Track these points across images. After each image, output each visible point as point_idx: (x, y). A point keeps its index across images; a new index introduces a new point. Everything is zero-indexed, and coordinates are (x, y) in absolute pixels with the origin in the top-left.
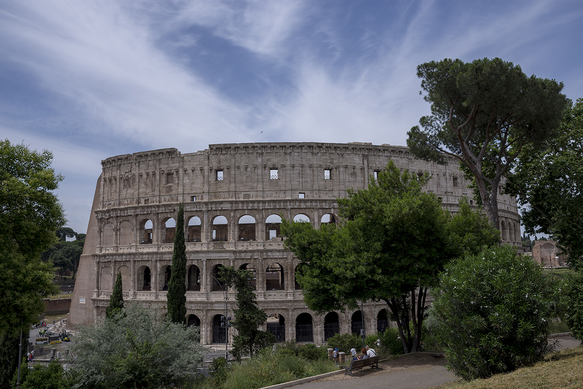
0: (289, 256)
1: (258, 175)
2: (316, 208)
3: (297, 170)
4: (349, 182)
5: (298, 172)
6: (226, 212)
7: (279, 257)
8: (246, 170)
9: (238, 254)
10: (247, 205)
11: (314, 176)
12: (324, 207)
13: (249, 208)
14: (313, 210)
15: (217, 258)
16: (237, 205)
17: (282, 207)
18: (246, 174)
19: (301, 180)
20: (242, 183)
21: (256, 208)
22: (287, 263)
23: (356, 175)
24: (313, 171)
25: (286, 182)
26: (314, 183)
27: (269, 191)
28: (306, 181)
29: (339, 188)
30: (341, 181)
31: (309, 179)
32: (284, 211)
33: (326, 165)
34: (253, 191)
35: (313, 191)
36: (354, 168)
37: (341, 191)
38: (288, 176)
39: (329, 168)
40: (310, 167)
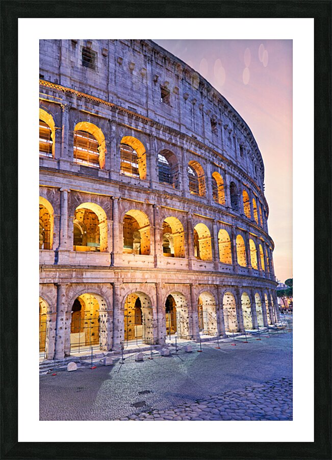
1: (147, 88)
3: (189, 105)
4: (227, 146)
5: (190, 108)
6: (103, 122)
8: (132, 73)
9: (127, 192)
10: (135, 123)
11: (204, 121)
12: (215, 162)
14: (205, 162)
15: (91, 191)
16: (121, 117)
17: (178, 144)
18: (131, 78)
19: (193, 120)
20: (126, 88)
24: (203, 115)
25: (180, 114)
26: (204, 130)
27: (161, 116)
28: (197, 124)
29: (223, 148)
30: (223, 140)
31: (200, 124)
32: (179, 150)
33: (212, 116)
34: (141, 107)
35: (204, 138)
36: (230, 133)
37: (224, 152)
38: (181, 107)
39: (214, 120)
40: (200, 109)
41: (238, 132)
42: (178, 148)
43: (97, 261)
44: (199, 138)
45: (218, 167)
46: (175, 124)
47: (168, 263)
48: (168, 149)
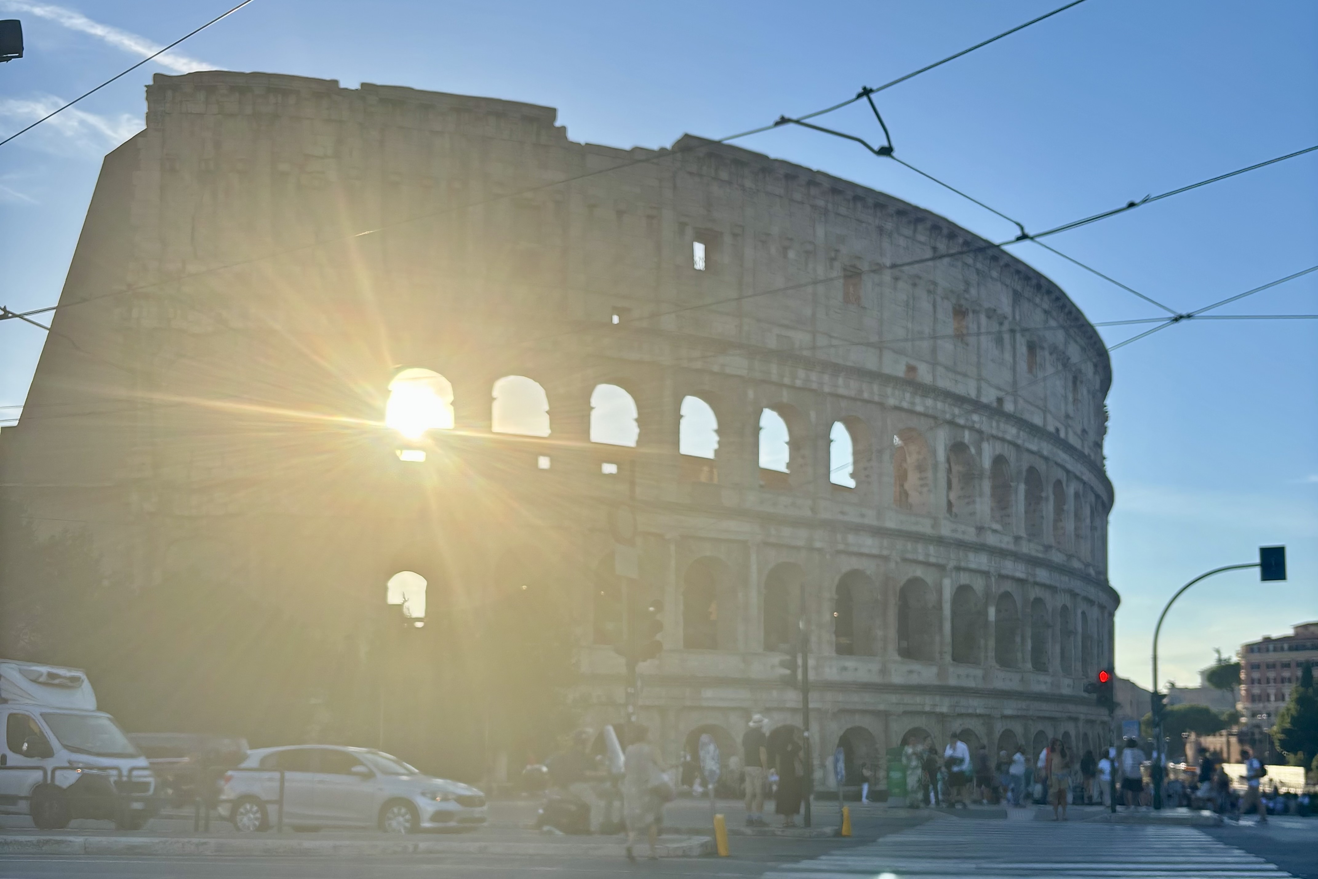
0: (894, 552)
2: (944, 419)
4: (993, 362)
5: (905, 297)
9: (774, 530)
10: (791, 372)
11: (935, 321)
12: (956, 419)
14: (934, 425)
16: (764, 367)
18: (785, 268)
19: (910, 326)
22: (886, 573)
23: (1003, 346)
25: (881, 322)
26: (935, 343)
28: (920, 333)
29: (978, 374)
30: (982, 351)
31: (926, 330)
32: (877, 413)
33: (959, 300)
34: (801, 329)
35: (934, 365)
36: (1001, 324)
37: (982, 392)
38: (886, 303)
39: (961, 305)
40: (929, 293)
44: (922, 369)
45: (963, 427)
47: (843, 669)
48: (854, 413)
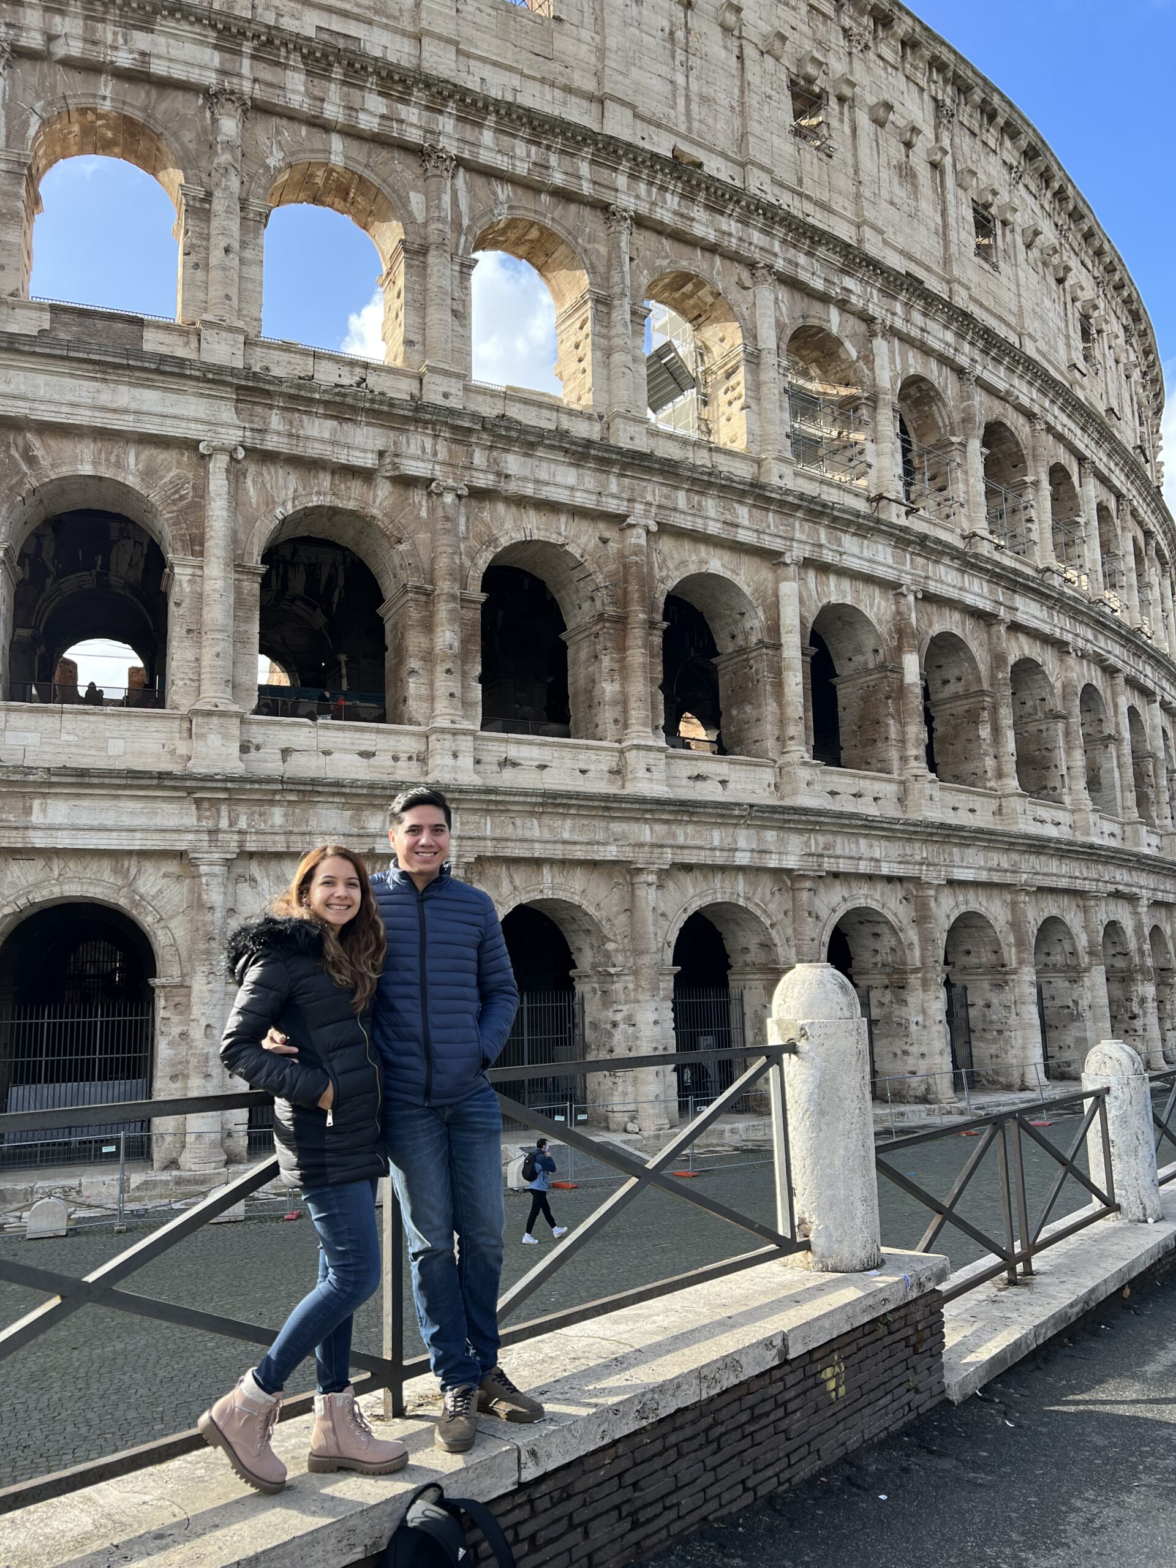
0: (639, 508)
2: (769, 267)
4: (892, 203)
5: (666, 24)
6: (178, 102)
7: (581, 499)
9: (275, 420)
10: (345, 97)
11: (744, 86)
12: (804, 276)
13: (368, 122)
14: (745, 275)
15: (84, 417)
16: (267, 73)
17: (586, 189)
19: (680, 79)
21: (414, 136)
22: (622, 556)
23: (915, 186)
24: (740, 58)
25: (601, 52)
26: (744, 125)
27: (495, 64)
28: (706, 100)
29: (859, 212)
30: (863, 177)
31: (723, 99)
32: (592, 222)
33: (800, 62)
34: (386, 27)
35: (743, 165)
36: (908, 145)
37: (868, 232)
38: (613, 20)
39: (810, 80)
40: (726, 29)
41: (965, 142)
42: (587, 212)
43: (116, 747)
44: (715, 167)
46: (574, 99)
47: (507, 763)
48: (531, 216)
